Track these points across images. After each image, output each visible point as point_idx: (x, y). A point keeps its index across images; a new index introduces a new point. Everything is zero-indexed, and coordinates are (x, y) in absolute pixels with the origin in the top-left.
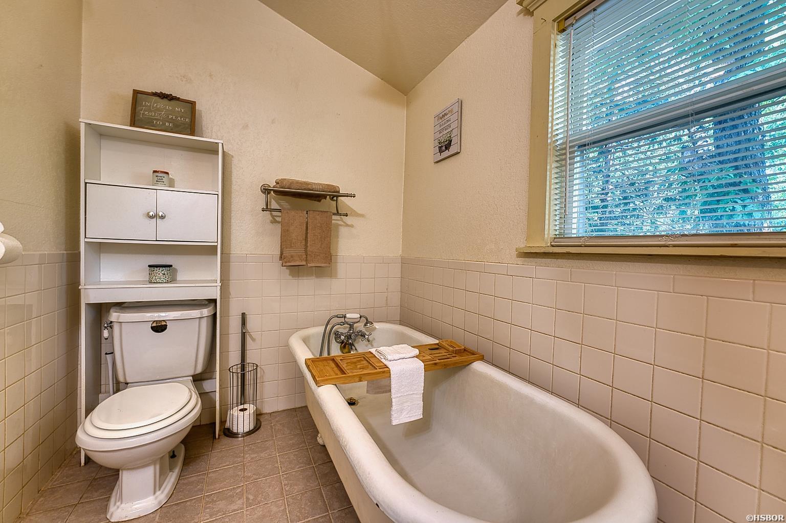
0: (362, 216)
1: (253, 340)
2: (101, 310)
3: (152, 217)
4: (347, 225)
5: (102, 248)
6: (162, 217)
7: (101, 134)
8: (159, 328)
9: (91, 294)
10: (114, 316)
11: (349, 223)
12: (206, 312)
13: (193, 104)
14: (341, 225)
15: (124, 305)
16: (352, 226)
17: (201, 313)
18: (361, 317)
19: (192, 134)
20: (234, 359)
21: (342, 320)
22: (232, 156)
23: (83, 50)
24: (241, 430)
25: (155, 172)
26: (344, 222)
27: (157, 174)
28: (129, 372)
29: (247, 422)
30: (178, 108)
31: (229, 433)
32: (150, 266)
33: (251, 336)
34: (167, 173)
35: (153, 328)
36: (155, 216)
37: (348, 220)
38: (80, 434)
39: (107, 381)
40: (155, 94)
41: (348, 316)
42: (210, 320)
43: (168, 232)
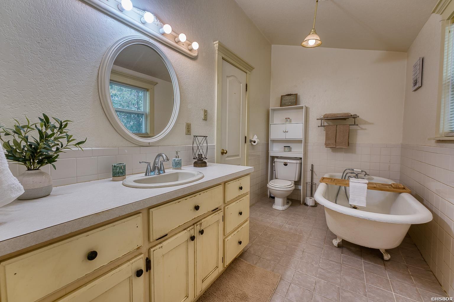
0: (372, 124)
1: (316, 175)
2: (273, 158)
3: (284, 132)
4: (362, 129)
5: (274, 141)
6: (287, 132)
7: (274, 110)
8: (286, 164)
9: (271, 154)
10: (276, 160)
11: (364, 128)
12: (298, 161)
13: (296, 95)
14: (358, 129)
15: (278, 157)
16: (365, 129)
17: (297, 162)
18: (362, 171)
19: (296, 105)
20: (309, 180)
21: (352, 171)
22: (310, 108)
23: (271, 88)
24: (309, 204)
25: (286, 118)
26: (361, 128)
27: (287, 119)
28: (278, 176)
29: (311, 202)
30: (292, 97)
31: (305, 204)
32: (284, 146)
33: (315, 173)
34: (289, 118)
35: (284, 164)
36: (286, 132)
37: (363, 126)
38: (268, 185)
39: (274, 177)
40: (286, 95)
41: (354, 170)
42: (300, 164)
43: (289, 136)
